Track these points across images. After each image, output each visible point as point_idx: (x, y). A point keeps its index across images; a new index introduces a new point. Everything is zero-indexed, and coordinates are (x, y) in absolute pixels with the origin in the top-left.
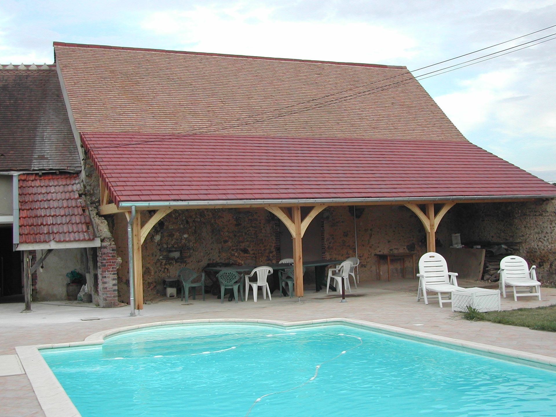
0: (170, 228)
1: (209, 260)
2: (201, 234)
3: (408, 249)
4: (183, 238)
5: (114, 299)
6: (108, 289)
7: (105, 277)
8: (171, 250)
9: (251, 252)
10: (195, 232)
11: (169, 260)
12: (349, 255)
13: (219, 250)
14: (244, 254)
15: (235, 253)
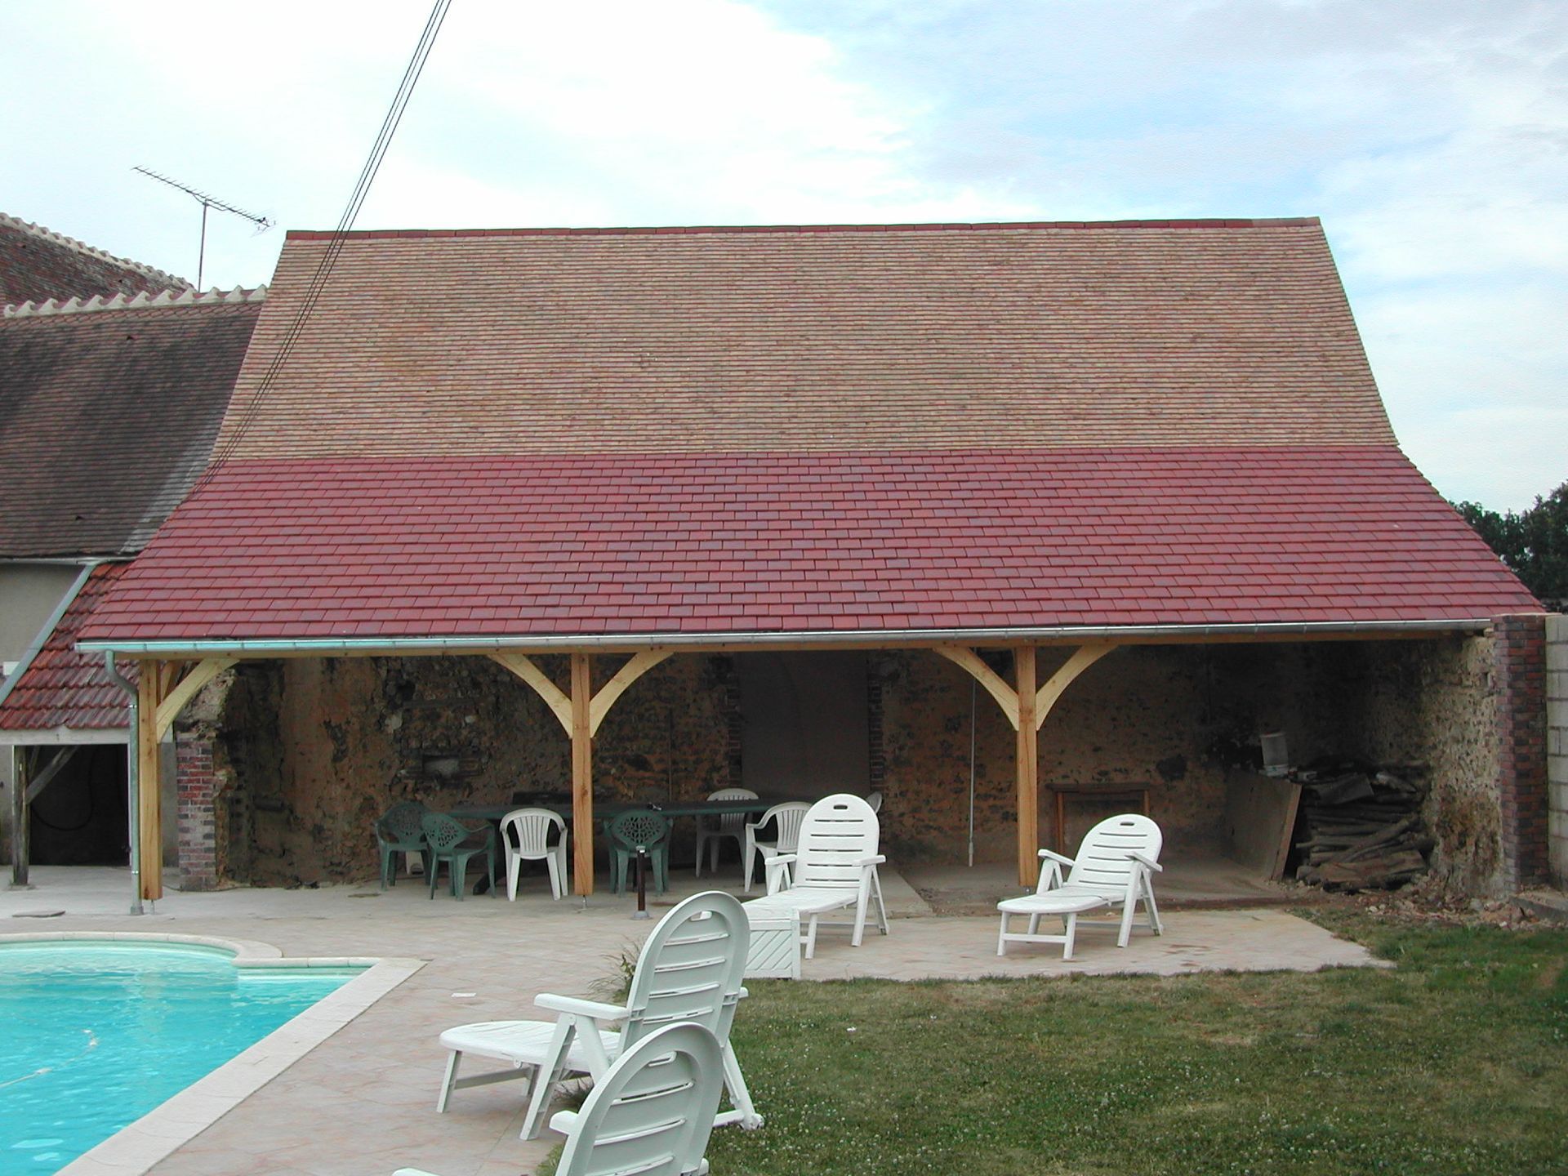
0: (429, 698)
1: (533, 783)
2: (512, 716)
3: (1162, 773)
4: (464, 724)
5: (205, 870)
6: (192, 846)
7: (186, 816)
8: (429, 754)
9: (657, 767)
10: (497, 707)
11: (425, 778)
12: (963, 782)
13: (561, 759)
14: (638, 770)
15: (608, 766)
